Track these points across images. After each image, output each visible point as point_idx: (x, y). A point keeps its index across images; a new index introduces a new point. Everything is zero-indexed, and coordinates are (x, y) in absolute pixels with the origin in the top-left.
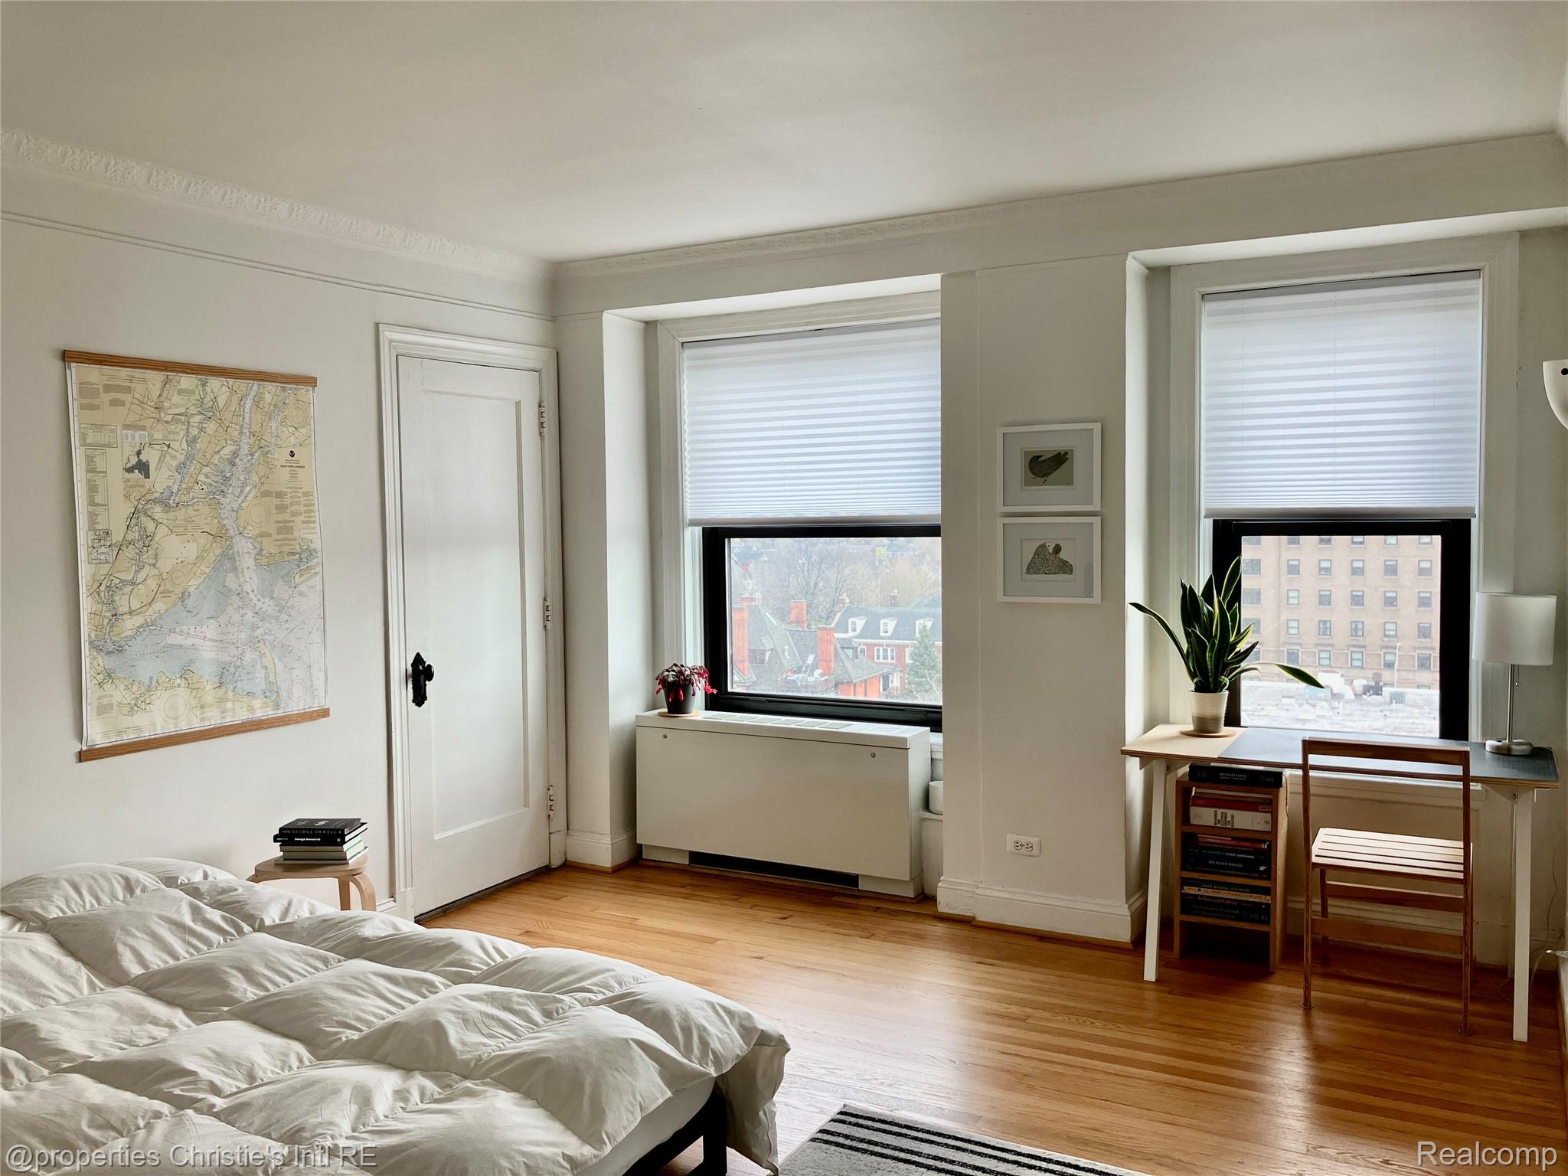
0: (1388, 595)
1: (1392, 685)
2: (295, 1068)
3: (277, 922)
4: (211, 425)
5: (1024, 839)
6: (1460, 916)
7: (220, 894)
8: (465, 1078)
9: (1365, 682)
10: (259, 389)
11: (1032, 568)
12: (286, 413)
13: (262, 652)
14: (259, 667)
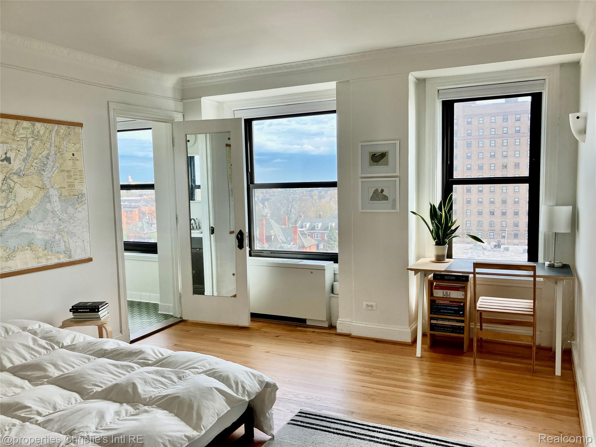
0: (503, 211)
1: (504, 244)
2: (74, 404)
3: (70, 344)
4: (37, 142)
5: (369, 304)
6: (532, 328)
7: (45, 333)
8: (145, 405)
9: (495, 244)
10: (58, 127)
11: (372, 199)
12: (70, 137)
13: (63, 235)
14: (62, 241)
